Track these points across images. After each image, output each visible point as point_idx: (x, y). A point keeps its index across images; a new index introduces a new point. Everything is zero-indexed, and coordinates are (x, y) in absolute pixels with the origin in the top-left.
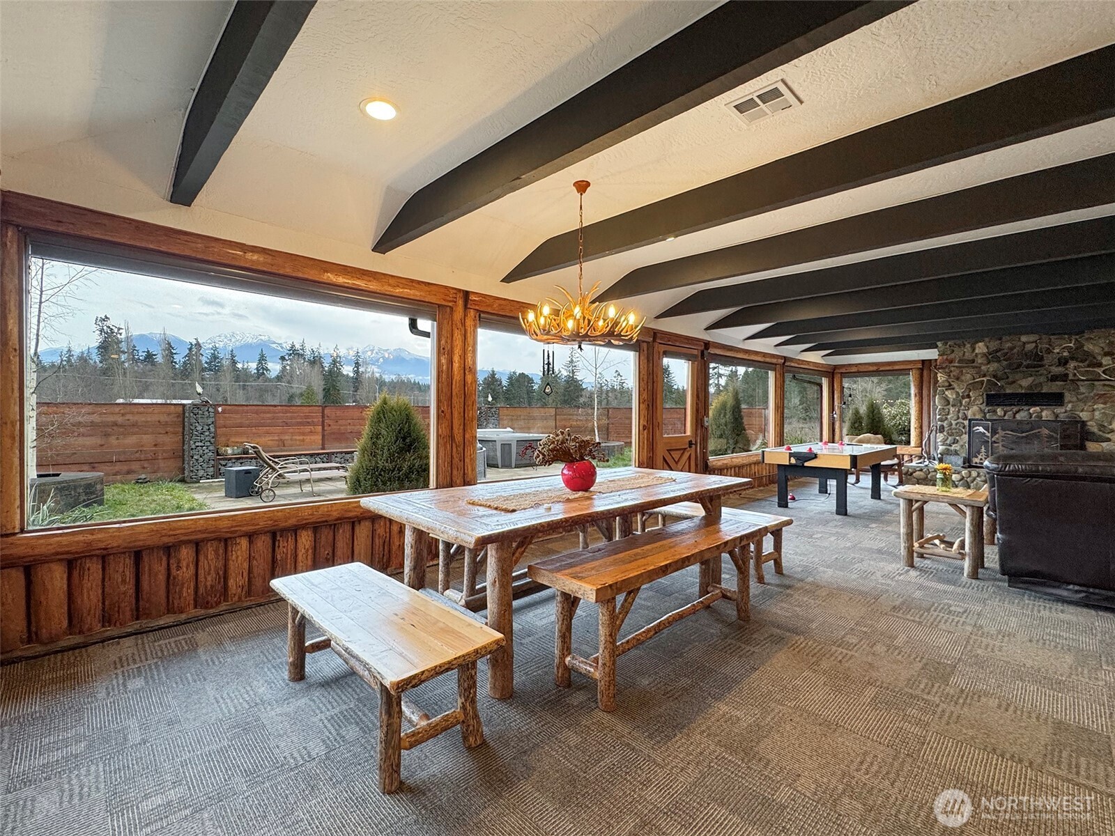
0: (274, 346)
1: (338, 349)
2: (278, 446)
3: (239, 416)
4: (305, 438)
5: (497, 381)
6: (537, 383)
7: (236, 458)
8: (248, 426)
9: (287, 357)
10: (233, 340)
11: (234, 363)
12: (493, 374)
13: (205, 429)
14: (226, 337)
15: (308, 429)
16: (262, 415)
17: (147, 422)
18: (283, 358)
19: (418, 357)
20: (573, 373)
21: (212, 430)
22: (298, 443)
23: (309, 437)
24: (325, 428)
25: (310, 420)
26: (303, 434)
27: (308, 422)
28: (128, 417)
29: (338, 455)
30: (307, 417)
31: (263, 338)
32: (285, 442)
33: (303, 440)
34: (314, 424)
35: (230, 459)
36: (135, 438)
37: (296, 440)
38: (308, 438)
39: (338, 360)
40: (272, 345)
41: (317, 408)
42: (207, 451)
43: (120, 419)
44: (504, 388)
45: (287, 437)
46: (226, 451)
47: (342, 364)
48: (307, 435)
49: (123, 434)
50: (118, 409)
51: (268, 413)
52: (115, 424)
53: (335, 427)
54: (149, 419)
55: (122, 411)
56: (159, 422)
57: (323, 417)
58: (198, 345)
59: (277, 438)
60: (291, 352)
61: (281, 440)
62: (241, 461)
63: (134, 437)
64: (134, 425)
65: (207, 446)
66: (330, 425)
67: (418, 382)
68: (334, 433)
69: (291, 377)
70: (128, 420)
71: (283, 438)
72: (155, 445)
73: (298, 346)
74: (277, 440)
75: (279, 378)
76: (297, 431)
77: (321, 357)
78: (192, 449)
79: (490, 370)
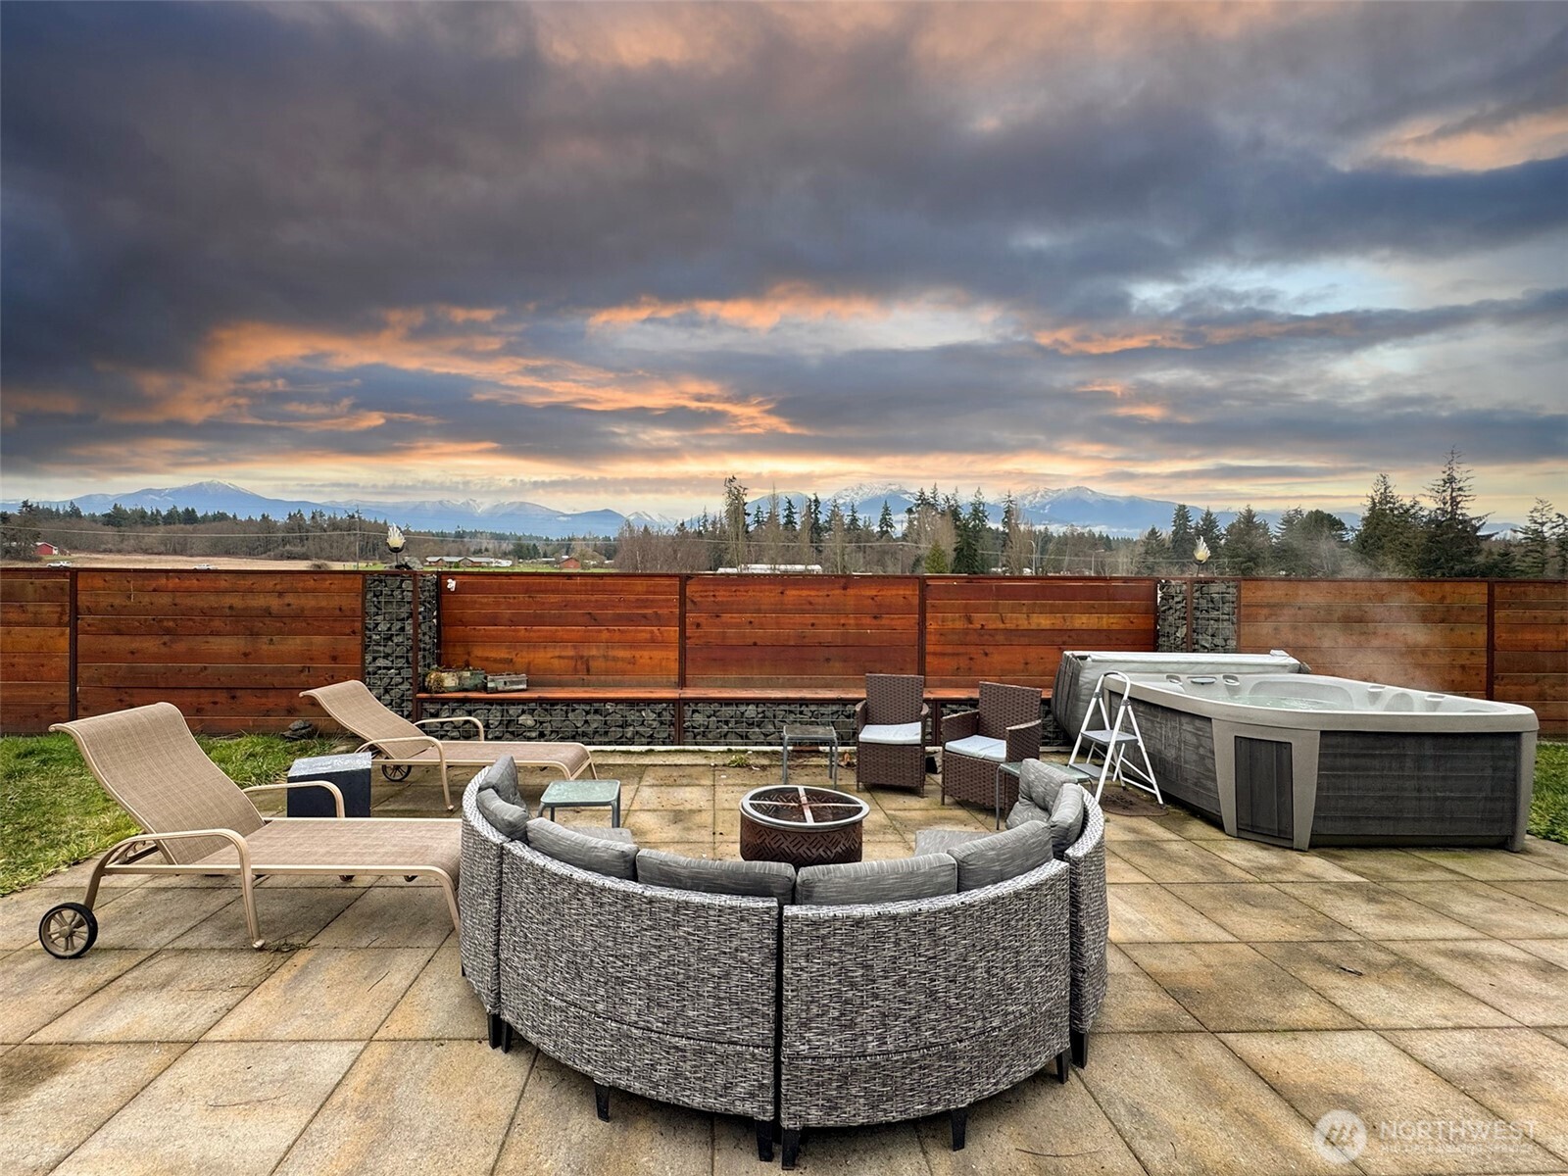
0: (906, 496)
1: (981, 494)
2: (576, 671)
3: (491, 599)
4: (638, 654)
5: (1257, 527)
6: (1353, 530)
7: (457, 700)
8: (512, 623)
9: (914, 509)
10: (860, 493)
11: (854, 520)
12: (1249, 517)
13: (394, 629)
14: (853, 490)
15: (644, 632)
16: (540, 597)
17: (321, 609)
18: (910, 511)
19: (1108, 498)
20: (1454, 502)
21: (409, 629)
22: (620, 665)
23: (646, 654)
24: (689, 633)
25: (650, 611)
26: (634, 645)
27: (644, 616)
28: (289, 599)
29: (700, 707)
30: (644, 603)
31: (893, 487)
32: (591, 663)
33: (633, 661)
34: (659, 621)
35: (445, 702)
36: (298, 642)
37: (615, 659)
38: (644, 656)
39: (981, 508)
40: (902, 496)
41: (667, 582)
42: (398, 679)
43: (274, 603)
44: (1274, 540)
45: (594, 652)
46: (440, 681)
47: (986, 514)
48: (642, 648)
49: (280, 633)
50: (272, 583)
51: (553, 592)
52: (267, 612)
53: (712, 630)
54: (324, 604)
55: (278, 587)
56: (340, 609)
57: (682, 603)
58: (816, 501)
59: (571, 653)
60: (920, 502)
61: (582, 657)
62: (468, 707)
63: (298, 640)
64: (299, 615)
65: (399, 669)
66: (698, 625)
67: (1107, 536)
68: (707, 645)
69: (918, 534)
70: (289, 605)
71: (586, 653)
72: (334, 659)
73: (928, 494)
74: (572, 658)
75: (905, 537)
76: (617, 636)
77: (957, 506)
78: (369, 673)
79: (1243, 511)
